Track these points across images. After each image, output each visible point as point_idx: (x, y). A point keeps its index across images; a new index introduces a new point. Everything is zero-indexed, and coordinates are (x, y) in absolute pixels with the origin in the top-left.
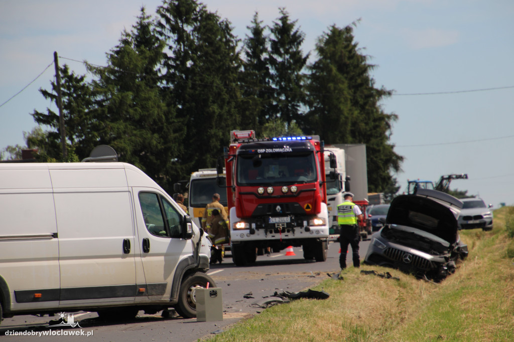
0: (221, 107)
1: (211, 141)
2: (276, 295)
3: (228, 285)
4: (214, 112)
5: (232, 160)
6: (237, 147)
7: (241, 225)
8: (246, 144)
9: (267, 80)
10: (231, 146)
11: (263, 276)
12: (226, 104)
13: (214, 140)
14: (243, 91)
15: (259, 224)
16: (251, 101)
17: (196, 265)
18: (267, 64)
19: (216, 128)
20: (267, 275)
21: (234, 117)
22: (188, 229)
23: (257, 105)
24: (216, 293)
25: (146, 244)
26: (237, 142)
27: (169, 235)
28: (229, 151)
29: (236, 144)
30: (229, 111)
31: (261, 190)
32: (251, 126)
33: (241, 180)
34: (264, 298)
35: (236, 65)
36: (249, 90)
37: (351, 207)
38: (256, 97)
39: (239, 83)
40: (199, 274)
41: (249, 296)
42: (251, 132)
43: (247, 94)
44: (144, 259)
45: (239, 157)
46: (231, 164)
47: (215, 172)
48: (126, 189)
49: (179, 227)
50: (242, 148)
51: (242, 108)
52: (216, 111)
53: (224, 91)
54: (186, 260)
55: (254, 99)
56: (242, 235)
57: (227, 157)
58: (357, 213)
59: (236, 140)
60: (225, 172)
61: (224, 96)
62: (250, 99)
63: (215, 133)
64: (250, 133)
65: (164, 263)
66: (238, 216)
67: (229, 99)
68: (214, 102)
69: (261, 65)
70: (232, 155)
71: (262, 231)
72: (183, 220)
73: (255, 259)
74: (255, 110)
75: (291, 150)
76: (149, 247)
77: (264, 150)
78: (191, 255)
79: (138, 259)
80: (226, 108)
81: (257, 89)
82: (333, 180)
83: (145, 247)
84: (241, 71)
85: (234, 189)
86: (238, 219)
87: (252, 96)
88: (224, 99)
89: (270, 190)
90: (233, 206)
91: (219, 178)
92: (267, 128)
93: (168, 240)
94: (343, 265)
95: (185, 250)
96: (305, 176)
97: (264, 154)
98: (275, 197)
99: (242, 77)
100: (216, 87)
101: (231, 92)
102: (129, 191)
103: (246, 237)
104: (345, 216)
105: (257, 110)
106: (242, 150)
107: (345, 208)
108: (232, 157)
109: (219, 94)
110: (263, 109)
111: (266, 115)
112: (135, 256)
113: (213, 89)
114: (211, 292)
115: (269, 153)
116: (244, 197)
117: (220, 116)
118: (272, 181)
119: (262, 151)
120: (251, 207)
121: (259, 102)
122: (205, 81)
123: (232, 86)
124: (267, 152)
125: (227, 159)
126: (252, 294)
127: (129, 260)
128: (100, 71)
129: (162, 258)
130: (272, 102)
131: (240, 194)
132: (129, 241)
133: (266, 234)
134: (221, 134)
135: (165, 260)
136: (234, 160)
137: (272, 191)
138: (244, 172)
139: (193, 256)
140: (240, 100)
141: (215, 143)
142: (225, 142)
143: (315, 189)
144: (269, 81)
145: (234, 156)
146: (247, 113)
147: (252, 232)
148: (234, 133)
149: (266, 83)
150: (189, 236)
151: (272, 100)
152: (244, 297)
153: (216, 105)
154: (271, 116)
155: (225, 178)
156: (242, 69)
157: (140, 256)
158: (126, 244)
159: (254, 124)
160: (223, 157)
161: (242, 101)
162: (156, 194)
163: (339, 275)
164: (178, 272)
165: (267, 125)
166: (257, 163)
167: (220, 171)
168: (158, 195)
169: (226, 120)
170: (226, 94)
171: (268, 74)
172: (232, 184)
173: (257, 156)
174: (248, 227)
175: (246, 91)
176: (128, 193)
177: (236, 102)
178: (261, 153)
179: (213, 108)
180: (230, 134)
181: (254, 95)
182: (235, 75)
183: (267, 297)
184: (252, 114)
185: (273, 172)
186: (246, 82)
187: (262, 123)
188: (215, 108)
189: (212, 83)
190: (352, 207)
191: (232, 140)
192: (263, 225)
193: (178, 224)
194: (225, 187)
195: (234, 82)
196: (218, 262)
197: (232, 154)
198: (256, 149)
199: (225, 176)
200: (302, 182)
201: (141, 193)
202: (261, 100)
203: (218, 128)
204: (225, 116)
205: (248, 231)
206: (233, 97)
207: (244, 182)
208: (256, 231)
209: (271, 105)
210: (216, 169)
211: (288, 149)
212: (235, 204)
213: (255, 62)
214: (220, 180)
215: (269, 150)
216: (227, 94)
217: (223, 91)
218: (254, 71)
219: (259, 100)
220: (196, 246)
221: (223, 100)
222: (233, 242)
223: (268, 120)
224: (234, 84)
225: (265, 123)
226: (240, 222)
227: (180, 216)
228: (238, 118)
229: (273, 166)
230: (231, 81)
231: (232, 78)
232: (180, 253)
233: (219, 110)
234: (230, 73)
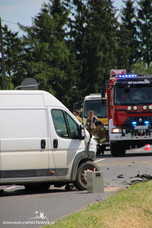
0: (105, 53)
1: (98, 75)
2: (138, 176)
3: (108, 169)
4: (100, 57)
5: (111, 89)
6: (115, 80)
7: (116, 130)
8: (120, 78)
9: (135, 36)
10: (111, 80)
11: (130, 164)
12: (108, 51)
13: (100, 74)
14: (119, 43)
15: (128, 130)
16: (124, 50)
17: (87, 156)
18: (135, 25)
19: (101, 67)
20: (132, 163)
21: (113, 60)
22: (82, 133)
23: (128, 52)
24: (100, 175)
25: (55, 143)
26: (114, 77)
27: (70, 137)
28: (109, 83)
29: (114, 78)
30: (110, 56)
31: (129, 108)
32: (124, 66)
33: (116, 101)
34: (131, 178)
35: (115, 26)
36: (123, 42)
38: (127, 47)
39: (116, 38)
40: (89, 162)
41: (121, 176)
42: (124, 71)
43: (121, 45)
44: (54, 152)
45: (116, 87)
46: (111, 91)
47: (100, 96)
48: (43, 107)
49: (77, 132)
50: (118, 81)
51: (118, 54)
52: (101, 55)
53: (107, 43)
54: (81, 153)
55: (126, 48)
56: (117, 137)
57: (108, 87)
59: (114, 76)
60: (106, 96)
61: (107, 46)
62: (124, 48)
63: (101, 70)
64: (123, 71)
65: (67, 155)
66: (114, 125)
67: (110, 48)
68: (100, 50)
69: (131, 26)
70: (111, 86)
71: (130, 134)
72: (79, 127)
73: (125, 152)
74: (127, 55)
75: (149, 82)
76: (57, 144)
77: (132, 82)
78: (84, 150)
79: (50, 152)
80: (108, 54)
81: (128, 41)
83: (55, 145)
84: (118, 30)
85: (112, 107)
86: (115, 127)
87: (125, 46)
88: (107, 48)
89: (135, 108)
90: (111, 118)
91: (103, 100)
92: (134, 67)
93: (70, 140)
95: (80, 147)
97: (132, 85)
98: (138, 113)
99: (119, 34)
100: (102, 40)
101: (111, 43)
102: (45, 109)
103: (119, 138)
105: (128, 55)
106: (118, 82)
108: (111, 87)
109: (104, 45)
110: (132, 54)
111: (134, 58)
112: (48, 150)
113: (100, 42)
114: (96, 174)
115: (135, 84)
116: (118, 112)
117: (104, 59)
118: (137, 102)
119: (130, 83)
120: (122, 119)
121: (129, 50)
122: (95, 36)
123: (112, 40)
124: (133, 83)
125: (108, 88)
126: (123, 175)
127: (44, 152)
128: (28, 30)
129: (66, 152)
130: (138, 50)
131: (116, 110)
132: (45, 141)
133: (132, 136)
134: (104, 70)
135: (68, 153)
136: (113, 89)
137: (136, 109)
138: (119, 97)
139: (85, 151)
140: (117, 49)
141: (100, 76)
142: (107, 76)
144: (136, 37)
145: (113, 86)
146: (122, 57)
147: (123, 135)
148: (113, 71)
149: (134, 38)
150: (83, 138)
151: (137, 49)
152: (118, 177)
153: (101, 52)
154: (137, 59)
155: (106, 100)
156: (119, 28)
157: (52, 150)
158: (43, 143)
159: (126, 65)
160: (105, 87)
161: (118, 49)
162: (62, 111)
164: (75, 161)
165: (135, 65)
166: (127, 91)
167: (103, 96)
168: (64, 112)
169: (108, 61)
170: (108, 45)
171: (135, 32)
172: (111, 104)
173: (127, 86)
174: (121, 132)
175: (121, 43)
176: (44, 110)
177: (115, 50)
178: (129, 84)
179: (99, 54)
180: (110, 71)
181: (126, 46)
182: (114, 33)
183: (133, 177)
184: (124, 58)
185: (137, 96)
186: (121, 37)
187: (131, 63)
188: (101, 54)
189: (99, 38)
191: (111, 75)
192: (131, 131)
193: (76, 130)
194: (107, 106)
195: (114, 37)
196: (101, 154)
197: (111, 85)
198: (126, 82)
199: (106, 99)
201: (52, 110)
202: (131, 48)
203: (103, 67)
204: (107, 59)
205: (121, 134)
206: (113, 47)
207: (119, 103)
208: (126, 134)
209: (137, 52)
210: (100, 94)
211: (147, 82)
212: (113, 117)
213: (127, 24)
214: (103, 102)
215: (135, 83)
216: (109, 44)
217: (106, 43)
218: (126, 30)
219: (130, 49)
220: (87, 144)
221: (106, 49)
222: (111, 141)
223: (135, 62)
224: (113, 38)
225: (133, 64)
226: (115, 128)
227: (77, 125)
228: (116, 61)
229: (138, 93)
230: (112, 37)
231: (112, 34)
232: (77, 149)
233: (104, 55)
234: (111, 31)
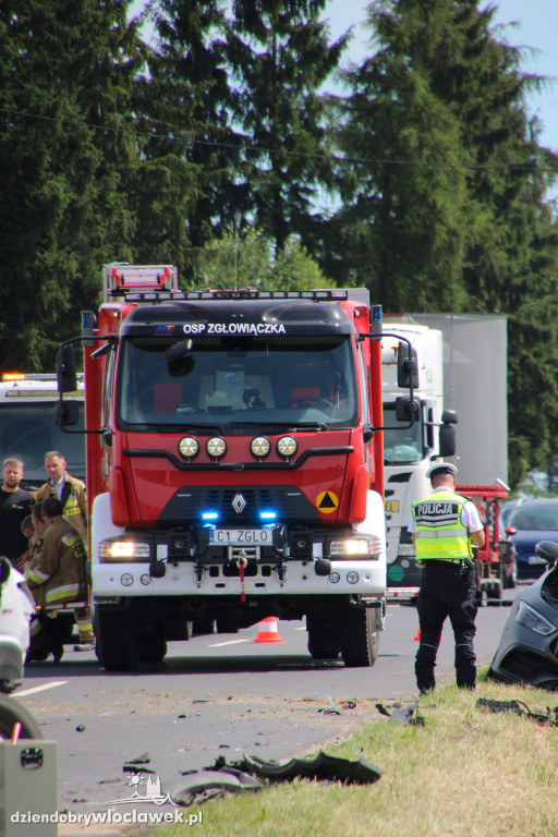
0: (78, 187)
1: (44, 288)
2: (220, 765)
3: (78, 729)
4: (55, 199)
5: (105, 351)
6: (121, 315)
7: (126, 549)
8: (150, 305)
9: (219, 108)
10: (103, 310)
11: (185, 706)
12: (93, 177)
13: (53, 283)
14: (144, 140)
15: (178, 546)
16: (169, 172)
18: (221, 60)
19: (61, 247)
20: (194, 702)
21: (115, 218)
23: (185, 182)
24: (40, 757)
26: (122, 299)
28: (96, 326)
29: (119, 305)
30: (101, 199)
31: (188, 445)
32: (165, 247)
33: (129, 412)
34: (185, 774)
35: (126, 59)
36: (162, 137)
37: (455, 509)
38: (183, 158)
39: (134, 115)
41: (139, 766)
42: (166, 270)
43: (156, 148)
45: (127, 344)
46: (103, 365)
47: (54, 385)
50: (138, 316)
51: (142, 190)
52: (62, 196)
53: (89, 139)
55: (178, 167)
56: (126, 580)
57: (91, 343)
58: (471, 524)
59: (118, 292)
60: (81, 386)
61: (88, 154)
62: (167, 164)
63: (56, 262)
64: (162, 272)
66: (117, 523)
67: (103, 163)
68: (56, 169)
69: (202, 65)
70: (105, 338)
71: (186, 569)
73: (164, 650)
74: (181, 197)
75: (282, 329)
77: (202, 327)
80: (93, 189)
81: (189, 135)
82: (407, 424)
84: (143, 80)
85: (108, 440)
86: (119, 531)
87: (172, 156)
88: (87, 160)
89: (216, 445)
90: (102, 490)
91: (65, 405)
92: (212, 254)
94: (425, 678)
96: (323, 407)
97: (202, 342)
98: (230, 468)
99: (144, 99)
100: (65, 124)
101: (109, 142)
103: (138, 583)
104: (436, 535)
105: (186, 198)
106: (136, 324)
107: (435, 510)
108: (105, 344)
109: (73, 145)
110: (205, 196)
111: (214, 215)
113: (54, 130)
114: (23, 752)
115: (215, 335)
116: (136, 464)
117: (74, 212)
118: (223, 420)
119: (196, 328)
120: (155, 497)
121: (191, 175)
122: (31, 105)
123: (112, 124)
124: (210, 331)
125: (90, 350)
126: (148, 762)
130: (232, 177)
131: (126, 455)
133: (199, 579)
134: (74, 265)
136: (112, 352)
137: (220, 450)
138: (141, 392)
140: (135, 166)
141: (56, 293)
142: (85, 295)
143: (351, 447)
144: (223, 112)
145: (113, 340)
146: (156, 206)
147: (157, 571)
148: (114, 270)
149: (214, 117)
151: (230, 170)
152: (126, 769)
153: (62, 177)
154: (227, 217)
155: (81, 403)
156: (145, 72)
159: (176, 242)
160: (77, 343)
161: (142, 170)
163: (411, 712)
165: (215, 244)
166: (181, 365)
167: (67, 384)
169: (91, 224)
170: (93, 146)
171: (221, 91)
172: (102, 424)
173: (180, 344)
174: (146, 555)
175: (154, 141)
177: (124, 174)
178: (191, 336)
179: (52, 188)
180: (101, 269)
181: (178, 154)
182: (123, 91)
183: (195, 772)
184: (169, 209)
185: (226, 392)
186: (155, 115)
187: (198, 238)
188: (58, 187)
189: (52, 112)
190: (460, 507)
191: (106, 291)
192: (192, 552)
194: (84, 432)
195: (121, 110)
196: (51, 658)
197: (105, 333)
198: (177, 323)
199: (82, 398)
200: (312, 427)
202: (199, 168)
203: (67, 248)
204: (89, 215)
205: (145, 568)
206: (115, 155)
207: (139, 419)
208: (169, 567)
209: (227, 185)
210: (54, 375)
211: (273, 326)
212: (110, 483)
213: (185, 53)
214: (67, 412)
216: (98, 147)
217: (84, 137)
218: (181, 81)
219: (194, 170)
221: (84, 165)
222: (96, 598)
223: (217, 233)
224: (118, 118)
225: (208, 239)
226: (121, 539)
228: (129, 222)
229: (228, 375)
230: (111, 109)
231: (113, 99)
233: (72, 195)
234: (109, 85)
